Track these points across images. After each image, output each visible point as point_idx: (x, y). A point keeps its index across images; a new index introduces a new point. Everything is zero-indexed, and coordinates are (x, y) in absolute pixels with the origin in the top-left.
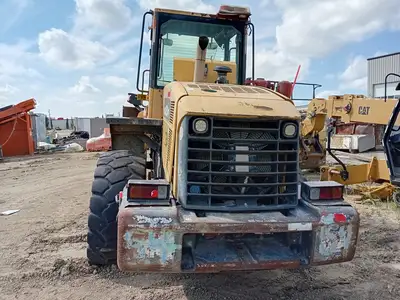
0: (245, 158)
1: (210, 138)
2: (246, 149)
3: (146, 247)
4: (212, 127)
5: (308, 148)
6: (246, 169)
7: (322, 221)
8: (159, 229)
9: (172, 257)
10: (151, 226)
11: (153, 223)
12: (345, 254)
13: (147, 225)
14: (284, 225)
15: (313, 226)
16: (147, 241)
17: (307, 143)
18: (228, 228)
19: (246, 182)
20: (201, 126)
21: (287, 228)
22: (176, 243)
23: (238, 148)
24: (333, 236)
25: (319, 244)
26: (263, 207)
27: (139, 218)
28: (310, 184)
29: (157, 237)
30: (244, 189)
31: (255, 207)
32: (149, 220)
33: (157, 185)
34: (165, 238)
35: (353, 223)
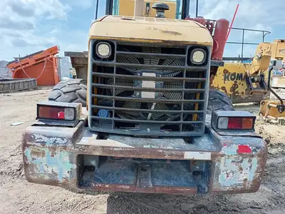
0: (152, 84)
1: (114, 63)
2: (153, 75)
3: (44, 164)
4: (116, 52)
5: (254, 85)
6: (151, 95)
7: (222, 152)
8: (54, 149)
9: (68, 175)
10: (47, 145)
11: (49, 142)
12: (248, 186)
13: (43, 143)
14: (180, 153)
15: (212, 156)
16: (45, 158)
17: (253, 81)
18: (121, 152)
19: (153, 107)
20: (104, 51)
21: (183, 156)
22: (71, 162)
23: (144, 74)
24: (235, 167)
25: (218, 174)
26: (167, 133)
27: (37, 137)
28: (219, 113)
29: (53, 156)
30: (150, 114)
31: (158, 132)
32: (45, 139)
33: (64, 107)
34: (61, 157)
35: (259, 156)
